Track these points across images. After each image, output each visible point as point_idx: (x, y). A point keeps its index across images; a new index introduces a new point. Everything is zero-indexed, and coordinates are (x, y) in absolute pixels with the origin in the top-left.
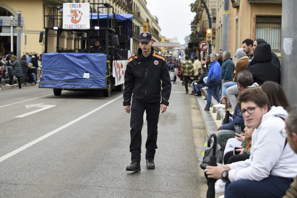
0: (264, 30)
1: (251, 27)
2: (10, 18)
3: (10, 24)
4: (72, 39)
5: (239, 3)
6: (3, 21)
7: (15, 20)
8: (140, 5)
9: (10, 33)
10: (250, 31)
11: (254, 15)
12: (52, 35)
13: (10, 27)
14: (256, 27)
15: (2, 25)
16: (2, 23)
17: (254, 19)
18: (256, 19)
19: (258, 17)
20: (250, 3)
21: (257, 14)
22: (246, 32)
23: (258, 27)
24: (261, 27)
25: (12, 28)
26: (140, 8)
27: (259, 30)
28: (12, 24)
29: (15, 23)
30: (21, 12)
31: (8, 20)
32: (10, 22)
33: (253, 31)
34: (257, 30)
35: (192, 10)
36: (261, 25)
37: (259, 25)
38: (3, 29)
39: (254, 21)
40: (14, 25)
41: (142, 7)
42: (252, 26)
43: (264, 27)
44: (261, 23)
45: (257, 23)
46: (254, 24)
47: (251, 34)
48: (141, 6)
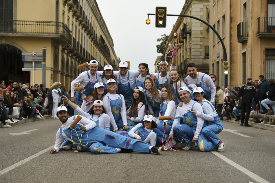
0: (273, 62)
1: (261, 60)
2: (32, 54)
3: (32, 60)
4: (68, 77)
5: (247, 38)
6: (25, 57)
7: (37, 56)
9: (32, 68)
10: (260, 63)
11: (264, 48)
13: (32, 62)
14: (266, 60)
15: (24, 60)
16: (24, 59)
17: (264, 52)
18: (266, 52)
19: (267, 50)
20: (259, 37)
21: (266, 47)
22: (257, 64)
23: (267, 60)
24: (270, 59)
25: (33, 63)
27: (268, 62)
28: (34, 60)
29: (36, 59)
30: (46, 47)
31: (30, 56)
32: (32, 57)
33: (263, 63)
34: (267, 62)
35: (159, 51)
36: (271, 57)
37: (268, 57)
38: (25, 65)
39: (264, 54)
40: (36, 61)
42: (262, 58)
43: (272, 60)
44: (270, 55)
45: (267, 55)
46: (263, 56)
47: (261, 66)
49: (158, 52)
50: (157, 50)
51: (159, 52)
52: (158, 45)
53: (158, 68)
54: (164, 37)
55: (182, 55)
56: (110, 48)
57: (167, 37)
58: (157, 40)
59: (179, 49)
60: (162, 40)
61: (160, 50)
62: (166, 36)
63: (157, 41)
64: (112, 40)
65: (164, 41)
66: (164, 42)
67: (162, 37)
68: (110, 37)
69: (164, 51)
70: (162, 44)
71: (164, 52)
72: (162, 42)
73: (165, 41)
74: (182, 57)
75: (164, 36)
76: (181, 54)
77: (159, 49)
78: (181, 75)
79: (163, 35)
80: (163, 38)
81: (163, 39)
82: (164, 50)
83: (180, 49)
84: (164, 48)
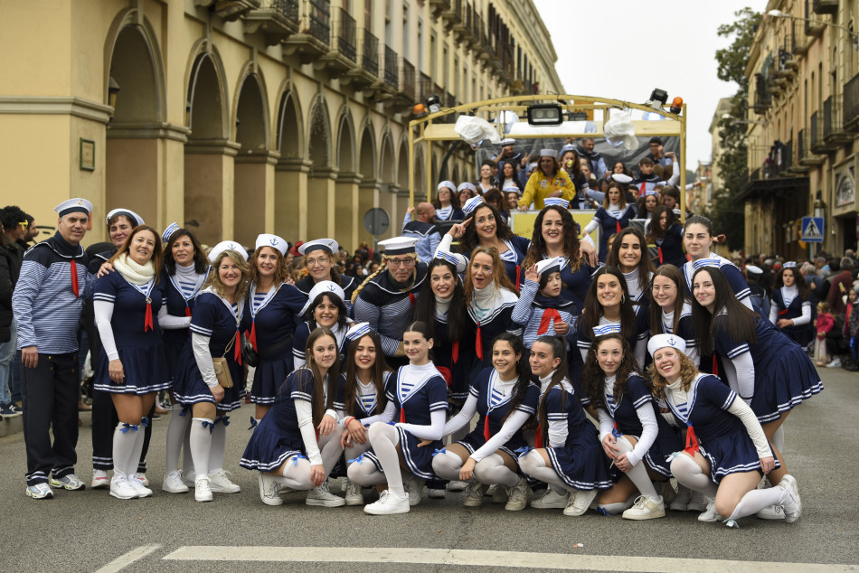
8: (536, 61)
12: (148, 133)
26: (538, 72)
41: (543, 70)
48: (540, 64)
49: (720, 77)
50: (720, 70)
51: (726, 78)
52: (724, 51)
53: (721, 139)
54: (744, 21)
55: (827, 68)
56: (538, 66)
57: (758, 16)
58: (717, 31)
59: (812, 43)
60: (736, 30)
61: (731, 68)
62: (751, 13)
63: (719, 34)
64: (547, 36)
65: (747, 31)
66: (745, 36)
67: (737, 19)
68: (539, 21)
69: (743, 73)
70: (736, 46)
71: (743, 77)
72: (737, 40)
73: (751, 32)
74: (827, 78)
75: (744, 16)
76: (821, 65)
77: (727, 67)
78: (823, 156)
79: (741, 12)
80: (742, 24)
81: (739, 27)
82: (743, 68)
83: (817, 42)
84: (746, 63)
